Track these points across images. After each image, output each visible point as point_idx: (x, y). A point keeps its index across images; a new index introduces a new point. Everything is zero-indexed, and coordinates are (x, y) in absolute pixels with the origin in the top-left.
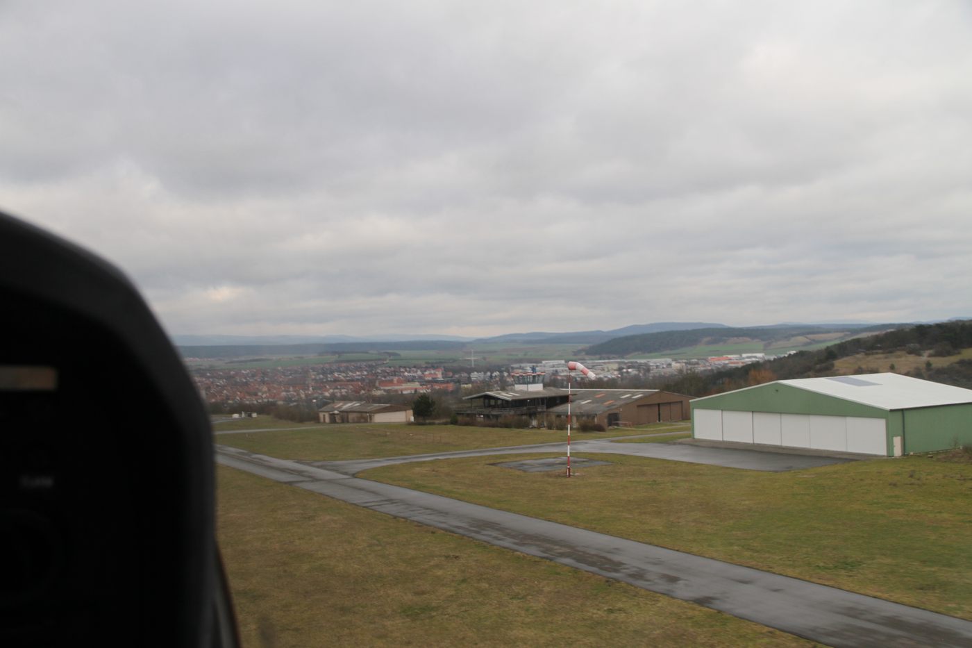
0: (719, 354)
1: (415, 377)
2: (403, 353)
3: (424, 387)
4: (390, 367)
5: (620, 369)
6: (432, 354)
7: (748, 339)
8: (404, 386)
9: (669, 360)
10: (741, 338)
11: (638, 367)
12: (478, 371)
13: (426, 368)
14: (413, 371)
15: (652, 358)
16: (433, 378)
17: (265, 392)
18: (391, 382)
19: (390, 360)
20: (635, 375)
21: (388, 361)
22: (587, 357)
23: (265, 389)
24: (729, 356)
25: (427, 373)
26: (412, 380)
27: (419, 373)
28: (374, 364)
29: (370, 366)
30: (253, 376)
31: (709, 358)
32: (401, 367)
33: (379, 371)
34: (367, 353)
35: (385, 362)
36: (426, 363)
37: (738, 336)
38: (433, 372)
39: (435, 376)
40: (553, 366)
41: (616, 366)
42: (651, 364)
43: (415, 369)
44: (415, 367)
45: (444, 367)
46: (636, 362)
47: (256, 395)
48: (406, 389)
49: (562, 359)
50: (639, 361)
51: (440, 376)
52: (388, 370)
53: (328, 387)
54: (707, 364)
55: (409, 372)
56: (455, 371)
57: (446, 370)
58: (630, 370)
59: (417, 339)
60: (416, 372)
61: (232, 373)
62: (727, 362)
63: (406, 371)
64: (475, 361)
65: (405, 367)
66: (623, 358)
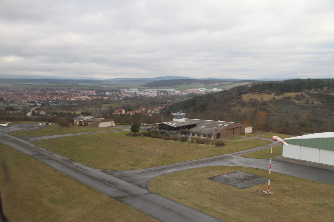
0: (191, 88)
1: (85, 93)
2: (80, 84)
3: (90, 97)
4: (76, 89)
5: (157, 93)
6: (90, 84)
7: (200, 83)
8: (82, 97)
9: (174, 90)
10: (197, 83)
11: (163, 92)
12: (108, 92)
13: (89, 90)
14: (84, 91)
15: (167, 89)
16: (92, 94)
17: (30, 98)
18: (77, 95)
19: (75, 86)
20: (163, 95)
21: (74, 87)
22: (145, 88)
23: (30, 96)
24: (195, 89)
25: (90, 92)
26: (84, 95)
27: (87, 92)
28: (70, 88)
29: (68, 89)
30: (24, 91)
31: (188, 89)
32: (79, 89)
33: (72, 91)
34: (67, 83)
35: (73, 87)
36: (89, 88)
37: (196, 82)
38: (92, 91)
39: (93, 93)
40: (134, 91)
41: (156, 92)
42: (168, 91)
43: (85, 90)
44: (85, 89)
45: (96, 90)
46: (162, 90)
47: (26, 99)
48: (83, 98)
49: (136, 88)
50: (163, 90)
51: (94, 93)
52: (75, 90)
53: (54, 96)
54: (187, 92)
55: (83, 91)
56: (100, 92)
57: (97, 91)
58: (161, 93)
59: (84, 79)
60: (85, 91)
61: (16, 89)
62: (194, 91)
63: (82, 91)
64: (107, 88)
65: (81, 89)
66: (157, 88)
